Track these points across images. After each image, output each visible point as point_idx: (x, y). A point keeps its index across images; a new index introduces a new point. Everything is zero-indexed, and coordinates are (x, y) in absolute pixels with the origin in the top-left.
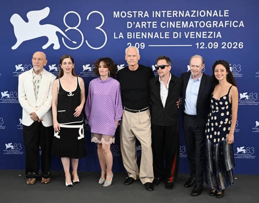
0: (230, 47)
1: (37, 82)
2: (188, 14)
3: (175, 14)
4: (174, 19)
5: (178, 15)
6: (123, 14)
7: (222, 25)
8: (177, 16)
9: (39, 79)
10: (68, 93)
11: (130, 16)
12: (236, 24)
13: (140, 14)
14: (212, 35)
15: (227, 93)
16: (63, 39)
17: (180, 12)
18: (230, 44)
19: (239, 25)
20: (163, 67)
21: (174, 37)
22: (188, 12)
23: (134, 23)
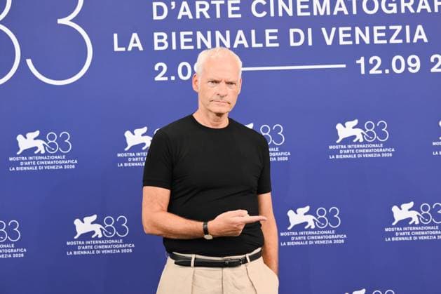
7: (427, 7)
21: (292, 44)
23: (173, 4)
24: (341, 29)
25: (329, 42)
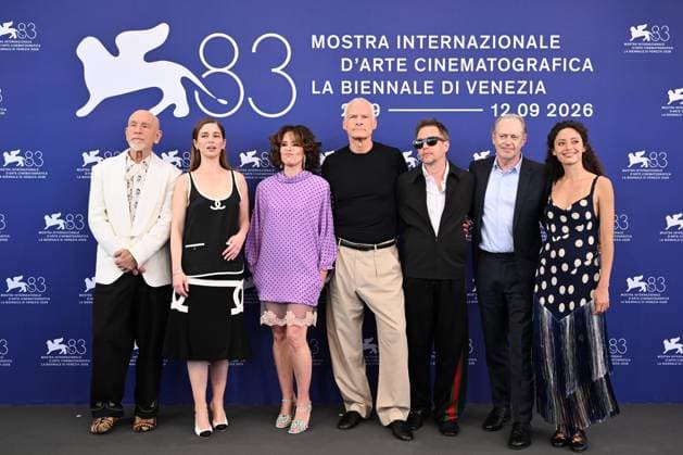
0: (564, 113)
1: (135, 179)
2: (473, 42)
3: (445, 41)
4: (444, 54)
5: (452, 44)
6: (333, 42)
7: (547, 67)
8: (449, 47)
9: (142, 172)
10: (213, 203)
11: (348, 45)
12: (575, 65)
13: (370, 41)
14: (526, 88)
15: (588, 193)
16: (196, 94)
17: (456, 38)
18: (564, 108)
19: (582, 67)
20: (432, 142)
21: (444, 92)
22: (473, 37)
23: (357, 60)
24: (481, 83)
25: (471, 92)
